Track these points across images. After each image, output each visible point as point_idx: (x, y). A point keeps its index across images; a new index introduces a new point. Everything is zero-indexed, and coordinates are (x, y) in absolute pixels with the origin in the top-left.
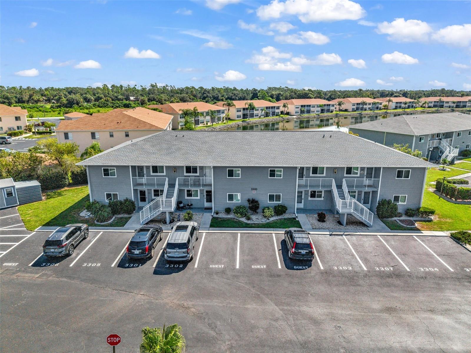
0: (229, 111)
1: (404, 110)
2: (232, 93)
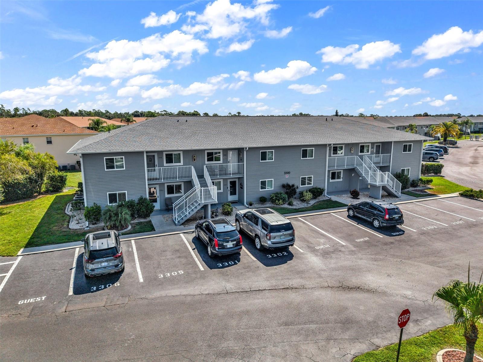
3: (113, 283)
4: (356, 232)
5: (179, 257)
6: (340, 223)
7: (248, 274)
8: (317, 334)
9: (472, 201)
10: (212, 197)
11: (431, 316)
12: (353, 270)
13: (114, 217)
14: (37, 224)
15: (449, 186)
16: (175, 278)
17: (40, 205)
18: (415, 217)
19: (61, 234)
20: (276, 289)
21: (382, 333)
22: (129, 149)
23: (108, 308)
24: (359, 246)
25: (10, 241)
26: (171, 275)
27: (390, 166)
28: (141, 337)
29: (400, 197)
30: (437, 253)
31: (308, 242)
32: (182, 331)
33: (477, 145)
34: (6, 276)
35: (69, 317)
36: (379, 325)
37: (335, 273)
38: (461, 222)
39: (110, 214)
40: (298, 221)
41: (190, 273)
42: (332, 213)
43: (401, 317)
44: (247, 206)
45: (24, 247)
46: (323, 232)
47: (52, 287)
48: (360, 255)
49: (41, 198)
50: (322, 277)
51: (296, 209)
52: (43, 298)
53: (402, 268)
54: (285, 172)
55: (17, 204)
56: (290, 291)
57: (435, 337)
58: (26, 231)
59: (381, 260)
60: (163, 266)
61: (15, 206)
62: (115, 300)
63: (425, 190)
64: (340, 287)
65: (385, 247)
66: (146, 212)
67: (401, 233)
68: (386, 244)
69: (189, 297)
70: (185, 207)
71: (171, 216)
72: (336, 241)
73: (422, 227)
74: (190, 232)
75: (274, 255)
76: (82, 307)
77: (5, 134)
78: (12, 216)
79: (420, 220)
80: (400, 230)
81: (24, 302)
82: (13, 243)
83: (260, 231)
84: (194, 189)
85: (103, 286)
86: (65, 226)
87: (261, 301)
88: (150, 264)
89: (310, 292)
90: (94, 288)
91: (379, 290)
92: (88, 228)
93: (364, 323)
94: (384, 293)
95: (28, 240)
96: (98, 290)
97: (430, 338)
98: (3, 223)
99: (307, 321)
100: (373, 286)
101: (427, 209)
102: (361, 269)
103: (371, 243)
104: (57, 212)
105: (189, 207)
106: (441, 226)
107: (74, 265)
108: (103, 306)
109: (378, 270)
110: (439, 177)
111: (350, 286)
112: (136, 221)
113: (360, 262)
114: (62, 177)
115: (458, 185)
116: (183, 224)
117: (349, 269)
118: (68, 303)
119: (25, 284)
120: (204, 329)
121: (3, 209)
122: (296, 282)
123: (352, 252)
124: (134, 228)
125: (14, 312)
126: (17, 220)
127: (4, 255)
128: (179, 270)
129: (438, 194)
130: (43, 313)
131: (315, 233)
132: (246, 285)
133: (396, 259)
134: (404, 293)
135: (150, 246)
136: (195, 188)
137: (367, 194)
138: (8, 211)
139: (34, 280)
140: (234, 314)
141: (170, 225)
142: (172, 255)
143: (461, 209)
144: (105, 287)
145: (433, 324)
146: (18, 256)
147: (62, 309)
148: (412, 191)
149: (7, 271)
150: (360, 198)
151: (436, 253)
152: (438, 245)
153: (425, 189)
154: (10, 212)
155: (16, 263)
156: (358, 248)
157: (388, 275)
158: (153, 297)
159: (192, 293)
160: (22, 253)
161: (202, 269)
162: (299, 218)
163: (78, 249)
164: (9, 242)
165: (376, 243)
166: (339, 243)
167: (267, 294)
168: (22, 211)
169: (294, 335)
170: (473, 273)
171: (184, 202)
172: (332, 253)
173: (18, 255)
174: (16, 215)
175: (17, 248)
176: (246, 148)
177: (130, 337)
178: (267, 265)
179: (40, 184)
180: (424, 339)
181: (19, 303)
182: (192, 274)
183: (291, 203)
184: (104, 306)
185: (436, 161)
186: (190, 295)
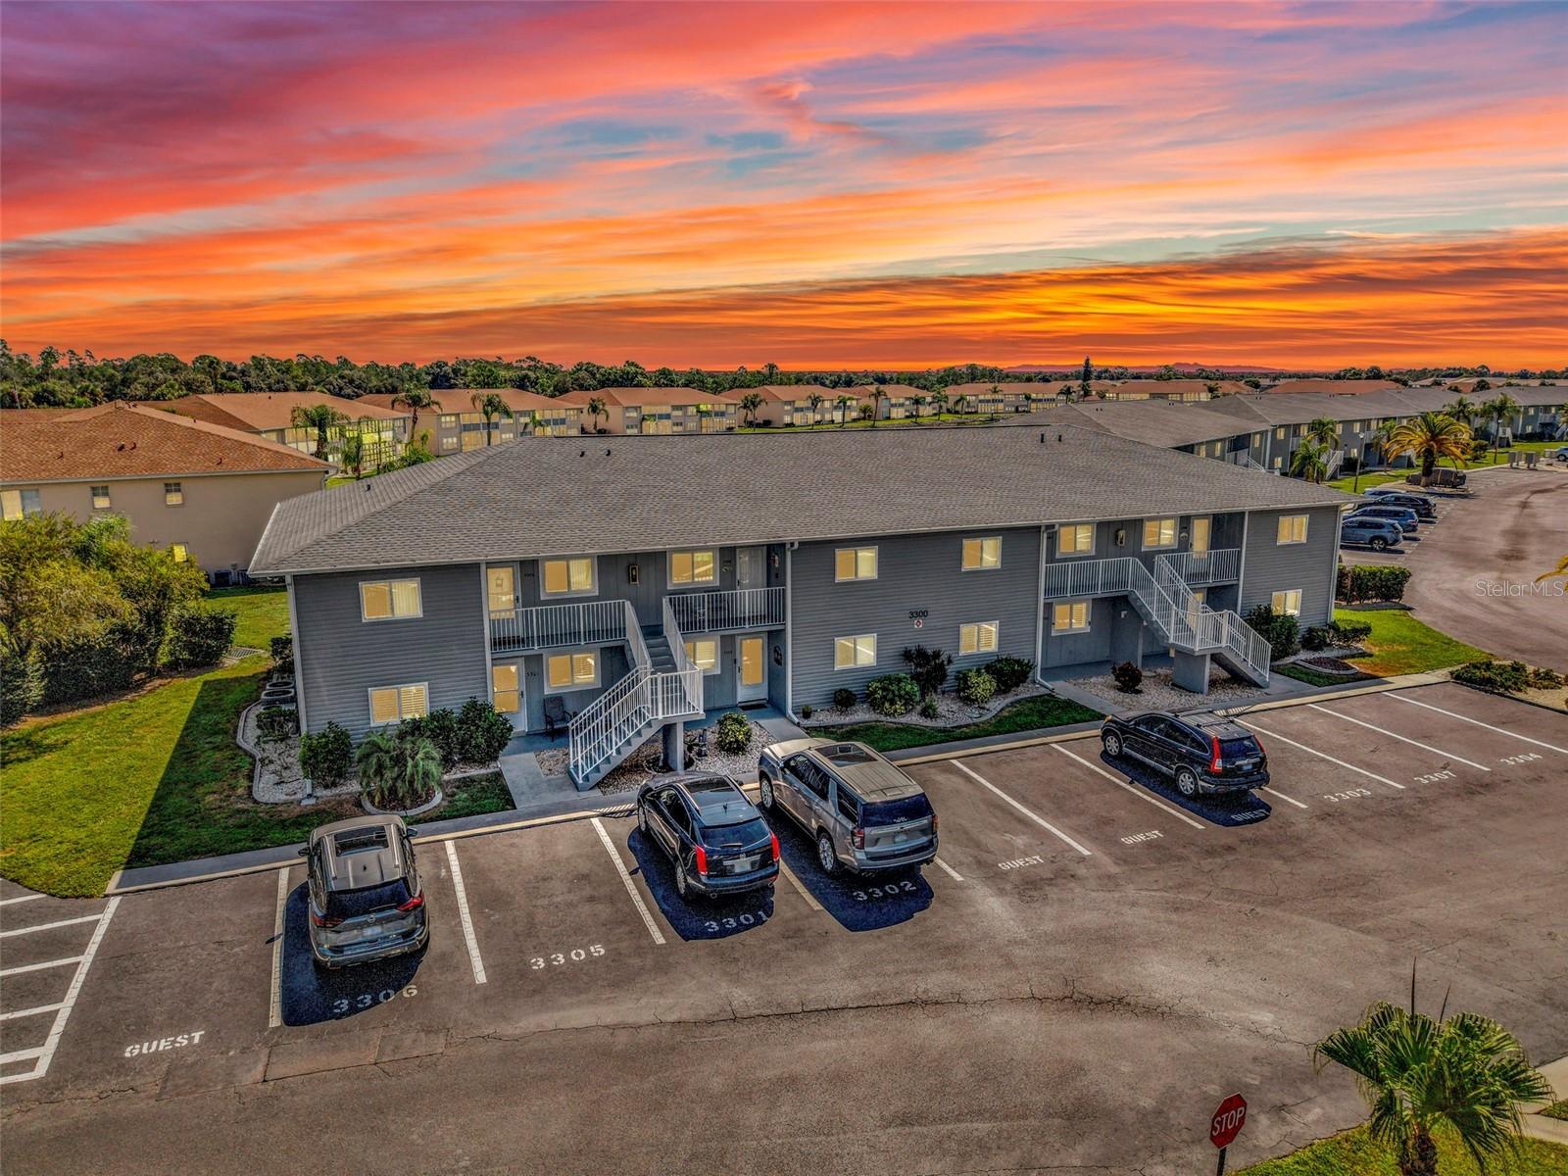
0: (415, 423)
1: (914, 420)
2: (342, 377)
3: (398, 988)
4: (1123, 812)
5: (591, 899)
6: (1077, 778)
7: (795, 955)
8: (994, 1152)
9: (1488, 697)
10: (688, 699)
11: (1323, 1091)
12: (1107, 940)
13: (393, 767)
14: (156, 787)
15: (1422, 644)
16: (582, 969)
17: (158, 714)
18: (1306, 756)
19: (231, 821)
20: (878, 1006)
21: (1177, 1149)
22: (433, 557)
23: (387, 1069)
24: (1127, 859)
25: (78, 844)
26: (568, 959)
27: (1238, 585)
28: (487, 1164)
29: (1268, 687)
30: (1361, 883)
31: (978, 845)
32: (606, 1143)
33: (1528, 485)
34: (79, 963)
35: (277, 1098)
36: (1172, 1122)
37: (1054, 951)
38: (1446, 774)
39: (379, 760)
40: (951, 773)
41: (622, 952)
42: (1056, 742)
43: (1219, 1119)
44: (796, 720)
45: (123, 866)
46: (1025, 811)
47: (218, 1002)
48: (1131, 891)
49: (158, 691)
50: (1016, 967)
51: (944, 730)
52: (197, 1036)
53: (1252, 935)
54: (912, 613)
55: (85, 710)
56: (918, 1012)
57: (1327, 1162)
58: (124, 808)
59: (1192, 907)
60: (544, 928)
61: (81, 719)
62: (408, 1042)
63: (1346, 661)
64: (1066, 997)
65: (1207, 864)
66: (488, 746)
67: (1260, 812)
68: (1211, 852)
69: (623, 1031)
70: (607, 731)
71: (560, 754)
72: (1063, 841)
73: (1324, 794)
74: (621, 812)
75: (873, 892)
76: (313, 1066)
77: (37, 476)
78: (73, 755)
79: (1323, 767)
80: (1260, 805)
81: (141, 1048)
82: (89, 851)
83: (833, 821)
84: (632, 675)
85: (369, 997)
86: (240, 791)
87: (834, 1044)
88: (505, 925)
89: (978, 1016)
90: (342, 1003)
91: (1180, 1009)
92: (312, 801)
93: (1129, 1117)
94: (1194, 1020)
95: (132, 842)
96: (353, 1010)
97: (1312, 1164)
98: (50, 782)
99: (966, 1111)
100: (1162, 994)
101: (1348, 727)
102: (1130, 936)
103: (1168, 849)
104: (211, 742)
105: (619, 730)
106: (1383, 788)
107: (279, 928)
108: (373, 1061)
109: (1180, 941)
110: (1396, 612)
111: (1098, 996)
112: (456, 774)
113: (1130, 915)
114: (222, 619)
115: (1449, 642)
116: (598, 785)
117: (1094, 937)
118: (270, 1053)
119: (137, 990)
120: (668, 1136)
121: (44, 729)
122: (936, 982)
123: (1109, 881)
124: (450, 799)
125: (114, 1083)
126: (90, 772)
127: (65, 893)
128: (593, 942)
129: (1386, 674)
130: (201, 1086)
131: (999, 813)
132: (789, 991)
133: (1238, 905)
134: (1252, 1017)
135: (502, 861)
136: (637, 671)
137: (1166, 676)
138: (61, 736)
139: (165, 978)
140: (755, 1089)
141: (560, 788)
142: (570, 892)
143: (1452, 730)
144: (376, 1002)
145: (1326, 1120)
146: (106, 896)
147: (253, 1071)
148: (1307, 665)
149: (80, 949)
150: (1144, 690)
151: (1358, 883)
152: (1369, 856)
153: (1346, 657)
154: (66, 743)
155: (106, 918)
156: (1125, 868)
157: (1211, 960)
158: (518, 1032)
159: (630, 1020)
160: (117, 888)
161: (660, 939)
162: (954, 762)
163: (285, 873)
164: (75, 849)
165: (1181, 850)
166: (1072, 849)
167: (852, 1022)
168: (104, 738)
169: (928, 1155)
170: (1460, 950)
171: (603, 717)
172: (1049, 885)
173: (106, 893)
174: (87, 752)
175: (102, 871)
176: (792, 544)
177: (457, 1161)
178: (853, 926)
179: (152, 645)
180: (1296, 1166)
181: (128, 1055)
182: (630, 957)
183: (930, 711)
184: (376, 1064)
185: (1392, 547)
186: (625, 1026)
